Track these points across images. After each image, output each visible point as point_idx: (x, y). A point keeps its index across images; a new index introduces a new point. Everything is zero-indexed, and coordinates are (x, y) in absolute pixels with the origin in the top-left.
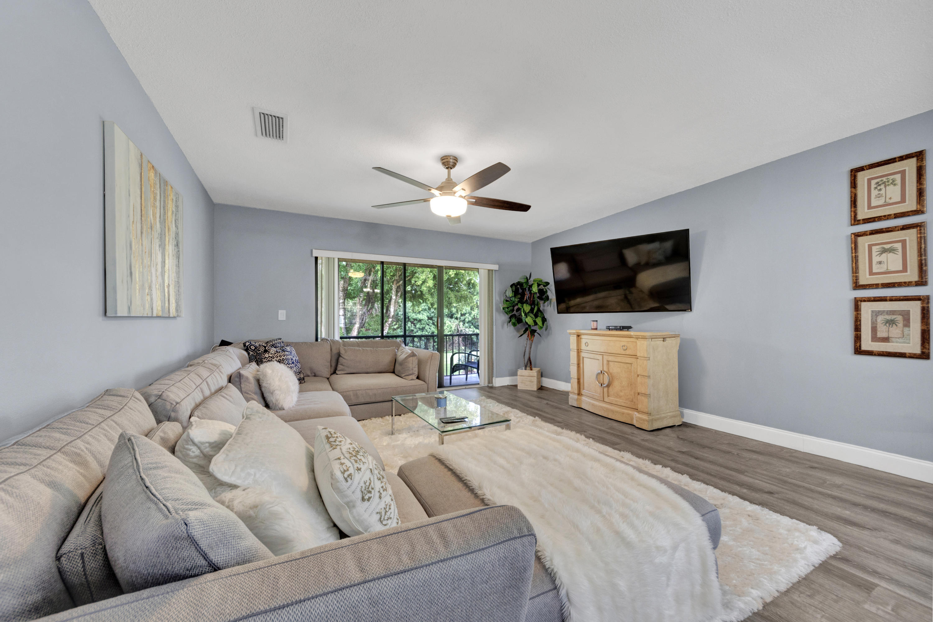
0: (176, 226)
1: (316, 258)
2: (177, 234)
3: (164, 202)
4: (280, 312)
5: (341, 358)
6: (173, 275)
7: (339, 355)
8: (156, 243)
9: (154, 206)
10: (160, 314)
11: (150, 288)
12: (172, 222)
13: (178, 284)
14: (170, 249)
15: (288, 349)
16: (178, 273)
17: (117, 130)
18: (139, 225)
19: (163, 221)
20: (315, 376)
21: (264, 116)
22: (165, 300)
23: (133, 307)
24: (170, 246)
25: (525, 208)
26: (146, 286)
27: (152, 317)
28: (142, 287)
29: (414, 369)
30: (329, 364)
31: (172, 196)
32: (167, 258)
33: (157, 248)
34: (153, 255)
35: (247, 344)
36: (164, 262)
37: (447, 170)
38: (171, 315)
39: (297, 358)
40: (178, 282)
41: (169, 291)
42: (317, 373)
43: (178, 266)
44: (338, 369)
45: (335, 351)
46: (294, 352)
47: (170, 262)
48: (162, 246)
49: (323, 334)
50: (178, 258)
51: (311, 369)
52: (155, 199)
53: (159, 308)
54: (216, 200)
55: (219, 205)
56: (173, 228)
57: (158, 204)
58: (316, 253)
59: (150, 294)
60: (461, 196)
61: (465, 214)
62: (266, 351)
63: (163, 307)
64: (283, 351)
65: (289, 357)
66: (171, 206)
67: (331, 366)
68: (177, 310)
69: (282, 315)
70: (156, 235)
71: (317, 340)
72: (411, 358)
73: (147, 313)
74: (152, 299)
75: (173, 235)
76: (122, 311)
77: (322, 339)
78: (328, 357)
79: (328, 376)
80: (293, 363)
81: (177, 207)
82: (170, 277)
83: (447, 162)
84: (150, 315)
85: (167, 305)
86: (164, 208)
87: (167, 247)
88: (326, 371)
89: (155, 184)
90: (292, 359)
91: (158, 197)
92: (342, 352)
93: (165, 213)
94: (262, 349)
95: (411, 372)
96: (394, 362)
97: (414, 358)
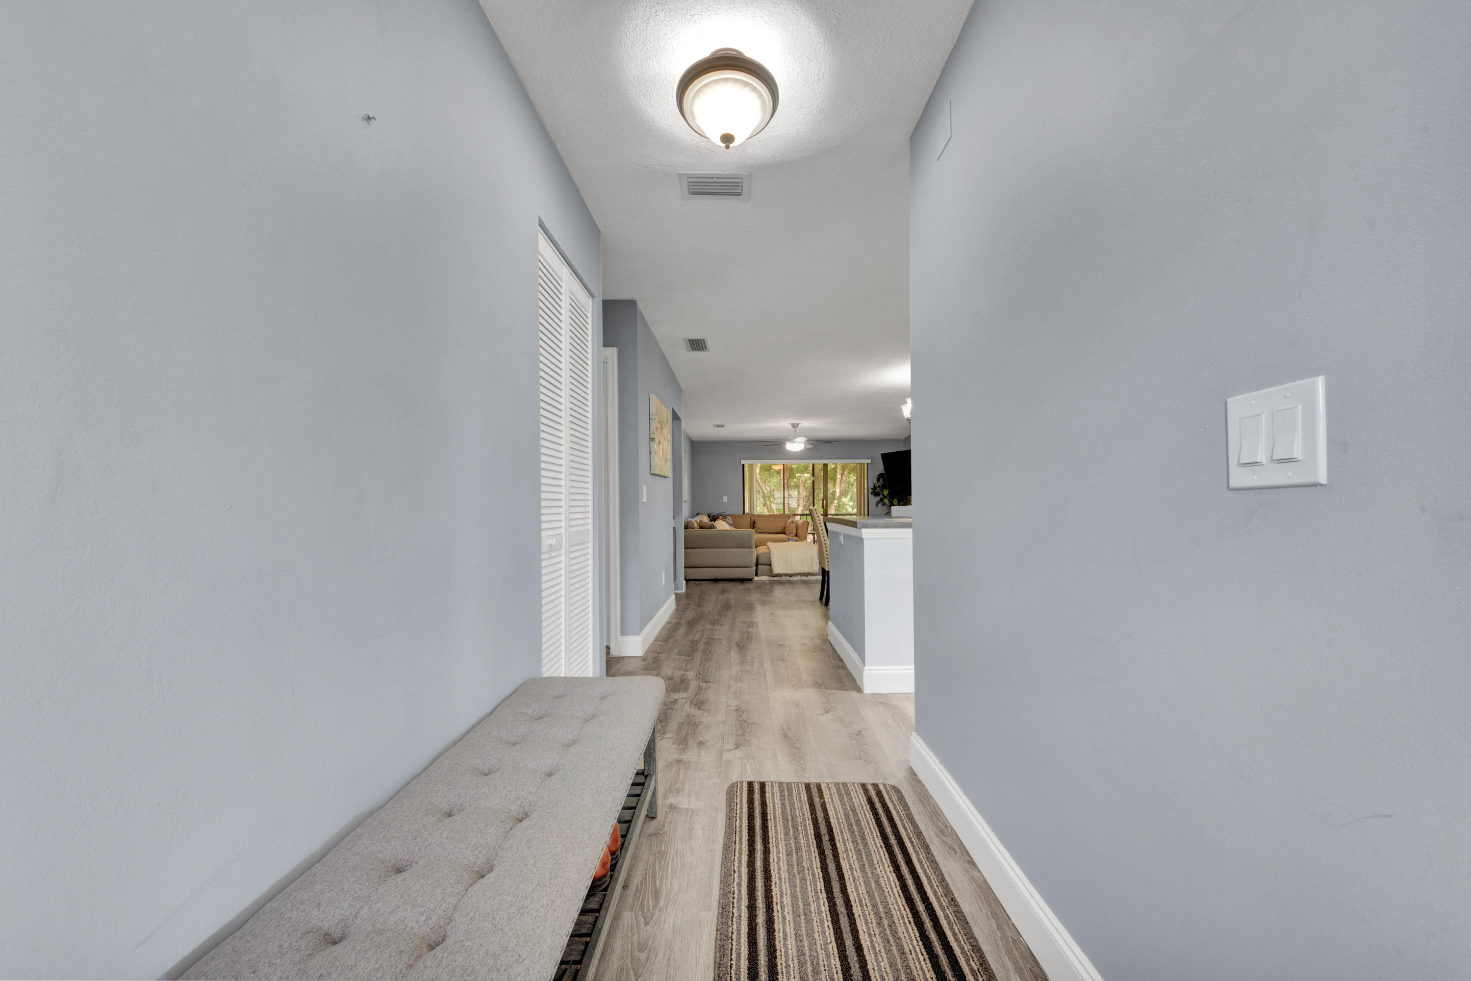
1: (743, 465)
4: (724, 497)
5: (755, 524)
7: (754, 522)
15: (728, 517)
29: (794, 530)
30: (749, 526)
44: (754, 529)
45: (753, 520)
46: (731, 519)
49: (747, 511)
54: (693, 439)
58: (743, 462)
61: (803, 450)
64: (726, 518)
69: (725, 499)
71: (744, 513)
72: (791, 524)
90: (729, 522)
92: (756, 520)
95: (791, 532)
96: (785, 527)
97: (793, 524)
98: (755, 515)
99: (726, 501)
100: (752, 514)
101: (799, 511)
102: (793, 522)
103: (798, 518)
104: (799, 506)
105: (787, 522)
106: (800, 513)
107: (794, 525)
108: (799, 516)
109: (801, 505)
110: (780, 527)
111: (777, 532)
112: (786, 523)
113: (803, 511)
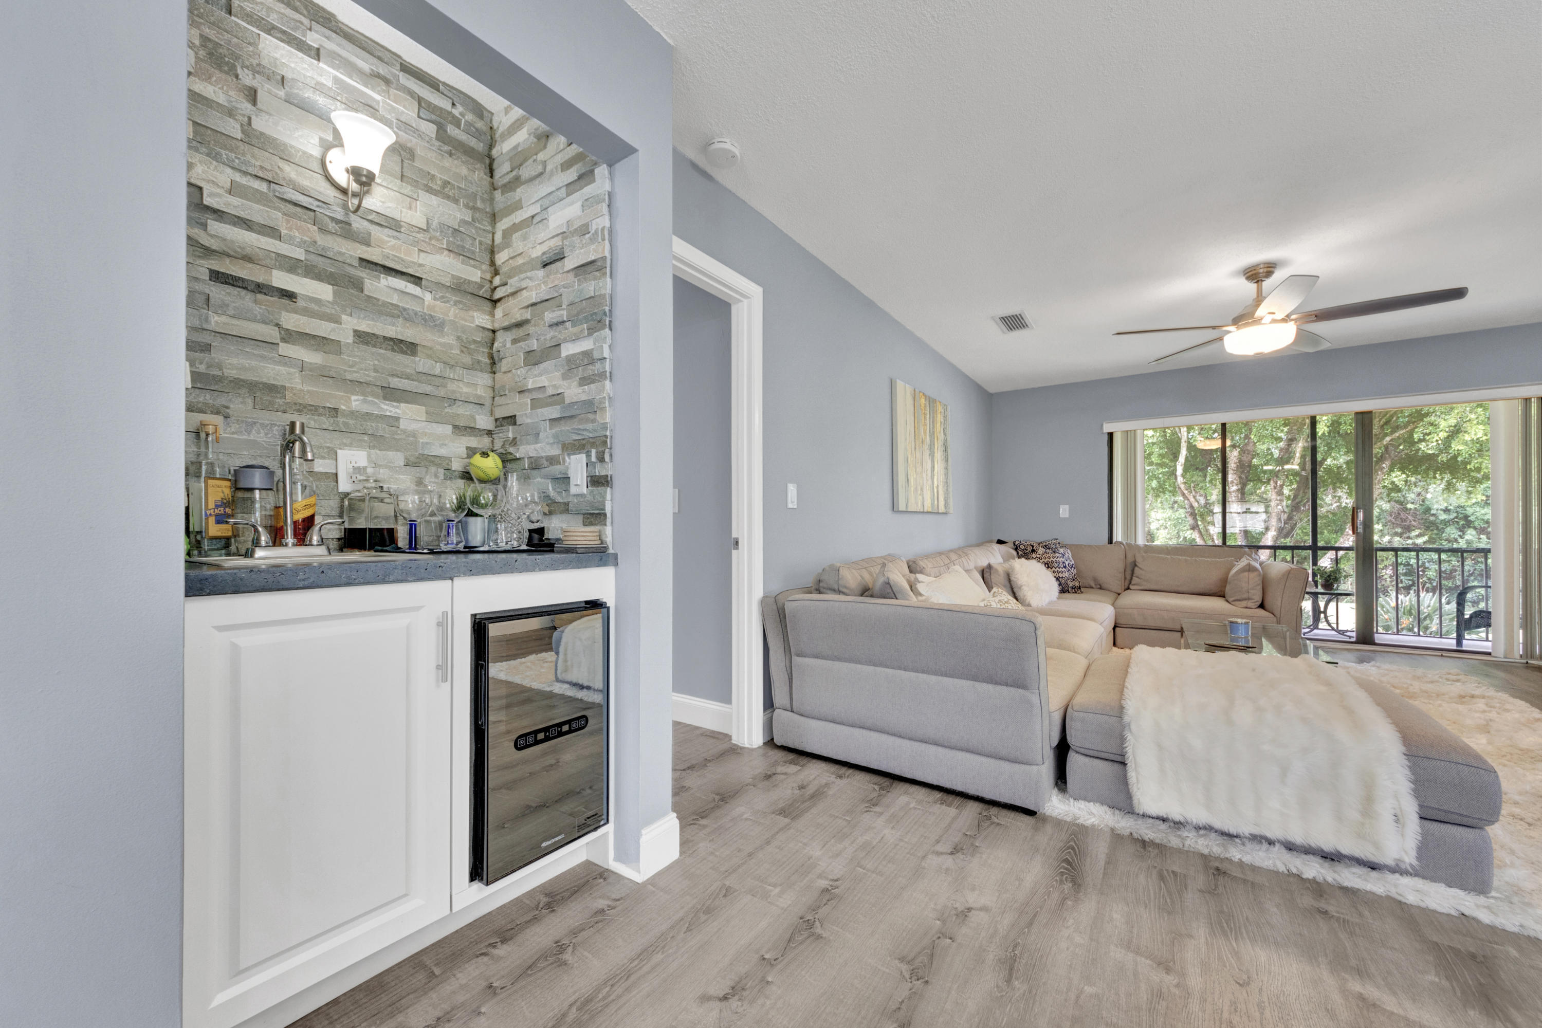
0: (945, 434)
1: (1111, 435)
2: (945, 441)
3: (933, 417)
4: (1063, 507)
5: (1136, 568)
6: (942, 478)
7: (1135, 565)
8: (927, 453)
9: (925, 425)
10: (930, 510)
11: (922, 489)
12: (940, 432)
13: (946, 484)
14: (939, 455)
15: (1061, 551)
16: (946, 474)
17: (899, 382)
18: (913, 443)
19: (932, 435)
20: (1101, 588)
21: (1003, 319)
22: (935, 498)
23: (909, 504)
24: (939, 453)
25: (1458, 293)
26: (919, 488)
27: (923, 512)
28: (916, 489)
29: (1255, 591)
30: (1121, 576)
31: (940, 408)
32: (936, 463)
33: (928, 457)
34: (924, 464)
35: (1017, 543)
36: (933, 468)
37: (1255, 285)
38: (940, 511)
39: (1073, 562)
40: (947, 482)
41: (938, 491)
42: (1104, 586)
43: (946, 468)
44: (1133, 582)
45: (1130, 559)
46: (1069, 555)
47: (939, 467)
48: (932, 455)
49: (1118, 536)
50: (947, 461)
51: (1095, 580)
52: (925, 418)
53: (930, 505)
55: (996, 394)
56: (942, 436)
57: (928, 422)
58: (1108, 428)
59: (922, 495)
60: (1274, 321)
62: (1033, 551)
63: (933, 504)
64: (1056, 553)
65: (1061, 560)
66: (939, 418)
67: (1125, 578)
68: (946, 507)
69: (1064, 511)
70: (926, 447)
71: (1109, 543)
72: (1246, 574)
73: (920, 509)
74: (923, 498)
75: (941, 443)
76: (902, 507)
77: (1116, 542)
78: (1121, 566)
79: (1119, 592)
80: (1065, 567)
81: (945, 417)
82: (939, 478)
83: (1255, 274)
84: (922, 510)
85: (936, 502)
86: (933, 422)
87: (936, 454)
88: (1116, 585)
89: (925, 406)
90: (1063, 563)
91: (928, 416)
92: (1139, 560)
93: (933, 428)
94: (1030, 549)
95: (1248, 597)
96: (1224, 581)
97: (1252, 575)
98: (1138, 547)
99: (1067, 516)
100: (1129, 545)
101: (1268, 540)
102: (1250, 569)
103: (1264, 555)
104: (1267, 529)
105: (1233, 566)
106: (1270, 543)
107: (1254, 579)
108: (1268, 551)
109: (1273, 529)
110: (1210, 578)
111: (1202, 591)
112: (1230, 569)
113: (1277, 538)
